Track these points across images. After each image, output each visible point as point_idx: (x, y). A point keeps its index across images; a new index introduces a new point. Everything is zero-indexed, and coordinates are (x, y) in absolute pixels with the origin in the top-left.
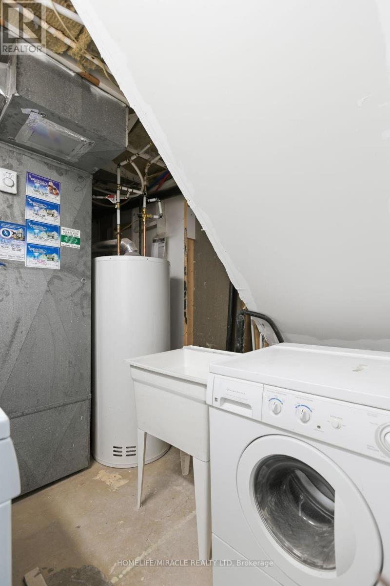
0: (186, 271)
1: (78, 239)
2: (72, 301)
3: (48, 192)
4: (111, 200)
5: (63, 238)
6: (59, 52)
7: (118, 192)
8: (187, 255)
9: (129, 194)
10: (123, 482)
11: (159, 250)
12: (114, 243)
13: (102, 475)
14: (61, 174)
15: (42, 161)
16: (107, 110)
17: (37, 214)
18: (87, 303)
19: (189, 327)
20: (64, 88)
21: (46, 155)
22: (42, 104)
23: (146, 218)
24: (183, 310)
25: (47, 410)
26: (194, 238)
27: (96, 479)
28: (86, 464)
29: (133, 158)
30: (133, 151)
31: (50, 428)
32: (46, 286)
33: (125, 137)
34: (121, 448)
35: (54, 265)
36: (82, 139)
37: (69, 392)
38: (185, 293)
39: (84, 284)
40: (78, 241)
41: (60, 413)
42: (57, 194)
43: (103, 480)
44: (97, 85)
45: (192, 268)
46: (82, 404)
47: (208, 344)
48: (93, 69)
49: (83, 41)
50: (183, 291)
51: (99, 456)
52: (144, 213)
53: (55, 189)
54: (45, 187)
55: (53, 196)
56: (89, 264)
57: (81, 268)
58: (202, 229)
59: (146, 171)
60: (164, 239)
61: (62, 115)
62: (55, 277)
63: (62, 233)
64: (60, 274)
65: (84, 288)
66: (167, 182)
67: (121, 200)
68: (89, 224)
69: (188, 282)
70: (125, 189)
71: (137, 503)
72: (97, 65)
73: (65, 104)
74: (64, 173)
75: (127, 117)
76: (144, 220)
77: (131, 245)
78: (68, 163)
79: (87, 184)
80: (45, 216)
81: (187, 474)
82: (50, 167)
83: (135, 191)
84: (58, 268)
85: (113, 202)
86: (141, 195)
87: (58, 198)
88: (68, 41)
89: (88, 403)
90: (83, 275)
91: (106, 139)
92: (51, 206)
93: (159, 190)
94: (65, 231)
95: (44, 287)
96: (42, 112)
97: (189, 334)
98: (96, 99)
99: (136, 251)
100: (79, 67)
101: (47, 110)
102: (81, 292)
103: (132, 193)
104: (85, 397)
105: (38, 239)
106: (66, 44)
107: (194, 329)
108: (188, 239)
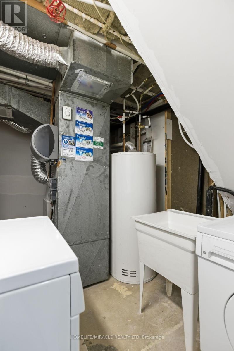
0: (166, 160)
1: (102, 143)
2: (99, 179)
3: (87, 117)
4: (120, 119)
5: (95, 143)
6: (95, 33)
7: (124, 114)
8: (167, 150)
9: (130, 114)
10: (129, 293)
11: (147, 148)
12: (121, 145)
13: (116, 286)
14: (93, 106)
15: (84, 100)
16: (120, 63)
17: (81, 130)
18: (107, 181)
19: (168, 197)
20: (97, 54)
21: (86, 96)
22: (86, 65)
23: (141, 128)
24: (164, 186)
25: (86, 243)
26: (172, 139)
27: (112, 288)
28: (107, 277)
29: (133, 92)
30: (133, 88)
31: (87, 254)
32: (86, 171)
33: (131, 78)
34: (127, 271)
35: (90, 159)
36: (106, 83)
37: (98, 233)
38: (166, 175)
39: (105, 170)
40: (102, 144)
41: (93, 245)
42: (91, 118)
43: (117, 289)
44: (114, 49)
45: (170, 158)
46: (104, 241)
47: (181, 208)
48: (114, 39)
49: (109, 21)
50: (164, 174)
51: (113, 274)
52: (140, 125)
53: (90, 115)
54: (85, 114)
55: (89, 119)
56: (108, 158)
57: (104, 160)
58: (184, 130)
59: (141, 99)
60: (151, 140)
61: (96, 70)
62: (90, 166)
63: (94, 140)
64: (92, 164)
65: (105, 172)
66: (153, 104)
67: (125, 119)
68: (108, 134)
69: (168, 167)
70: (128, 111)
71: (139, 309)
72: (116, 36)
73: (97, 63)
74: (95, 106)
75: (132, 65)
76: (140, 129)
77: (132, 145)
78: (97, 99)
79: (107, 110)
80: (85, 131)
81: (170, 295)
82: (88, 102)
83: (134, 112)
84: (92, 160)
85: (121, 120)
86: (137, 114)
87: (92, 120)
88: (100, 25)
89: (107, 241)
90: (105, 164)
91: (120, 81)
92: (88, 125)
93: (148, 110)
94: (96, 139)
95: (85, 172)
96: (85, 70)
97: (168, 201)
98: (114, 58)
99: (135, 149)
100: (105, 40)
101: (88, 68)
102: (104, 175)
103: (132, 114)
104: (106, 237)
105: (81, 144)
106: (99, 27)
107: (171, 198)
108: (167, 140)
